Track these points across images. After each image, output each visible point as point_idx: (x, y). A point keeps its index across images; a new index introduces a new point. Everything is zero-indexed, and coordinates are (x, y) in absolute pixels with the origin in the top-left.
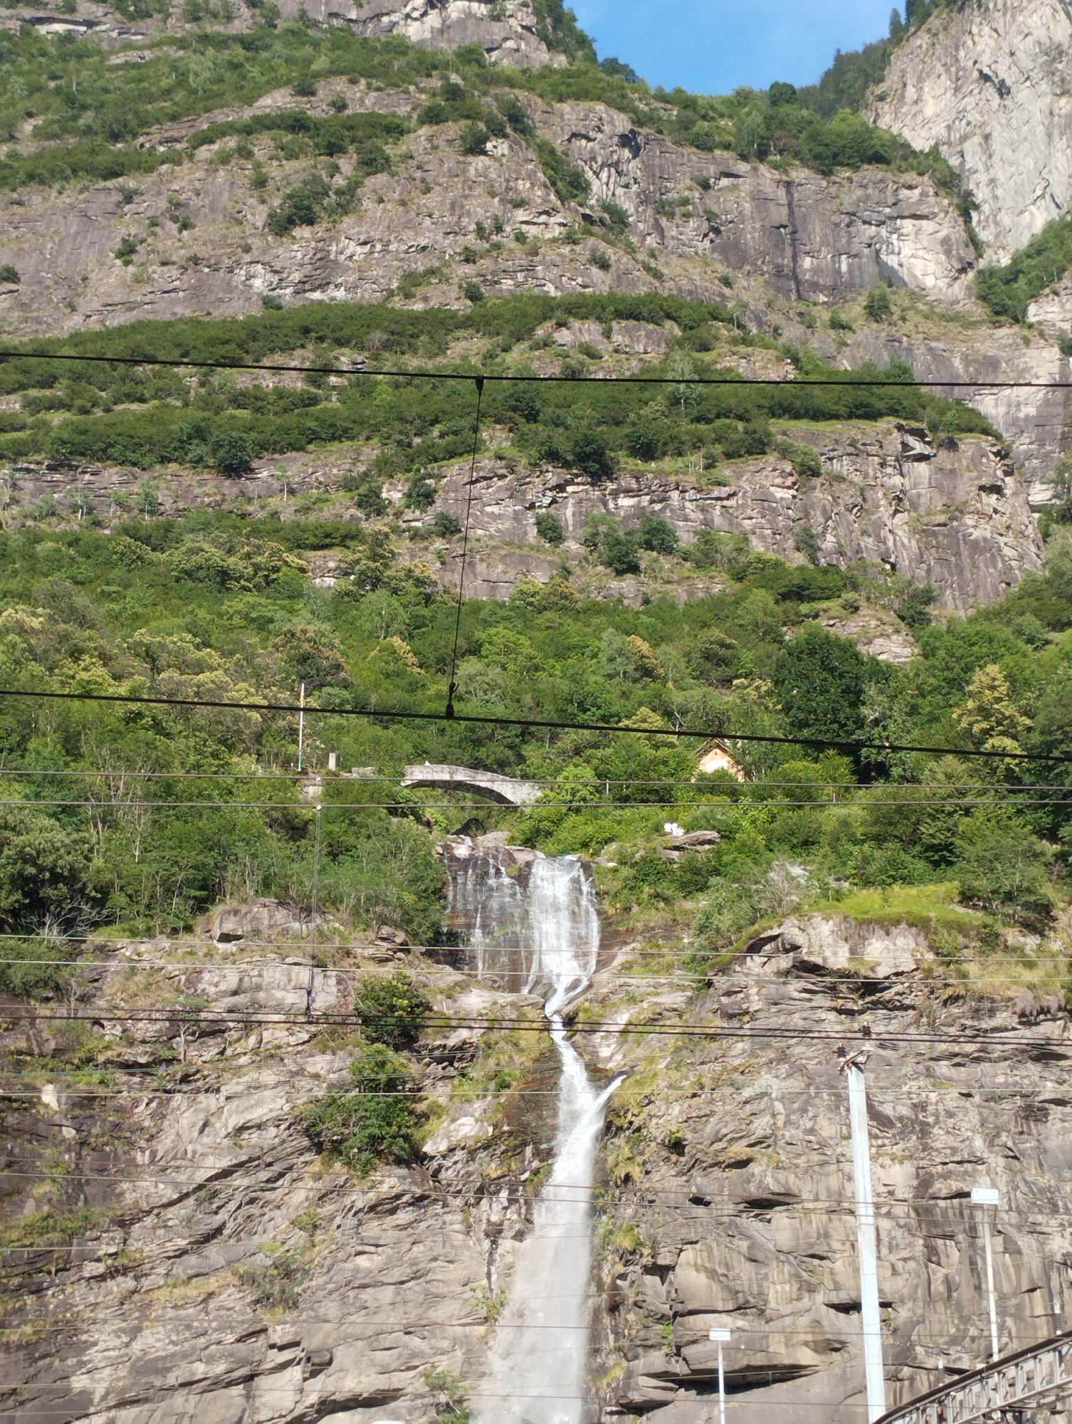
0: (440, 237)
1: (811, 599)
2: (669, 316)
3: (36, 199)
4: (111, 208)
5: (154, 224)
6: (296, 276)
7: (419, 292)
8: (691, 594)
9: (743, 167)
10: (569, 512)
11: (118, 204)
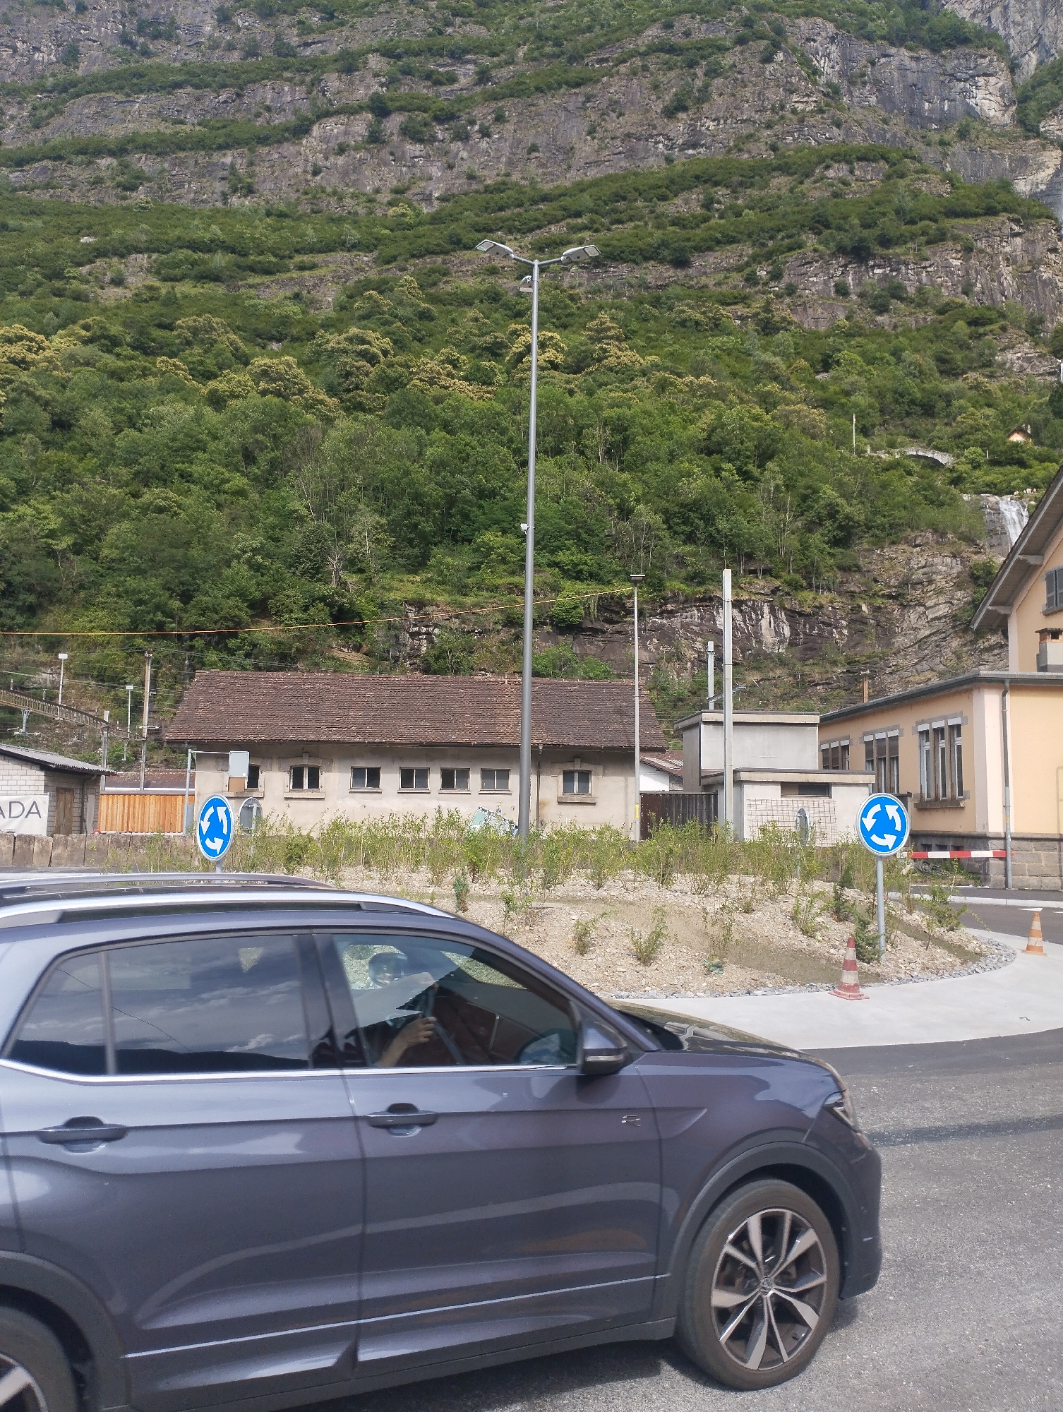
0: (753, 114)
1: (983, 325)
2: (883, 157)
3: (541, 102)
4: (580, 105)
5: (604, 114)
6: (680, 141)
7: (745, 147)
8: (916, 322)
9: (893, 51)
10: (850, 278)
11: (584, 103)
